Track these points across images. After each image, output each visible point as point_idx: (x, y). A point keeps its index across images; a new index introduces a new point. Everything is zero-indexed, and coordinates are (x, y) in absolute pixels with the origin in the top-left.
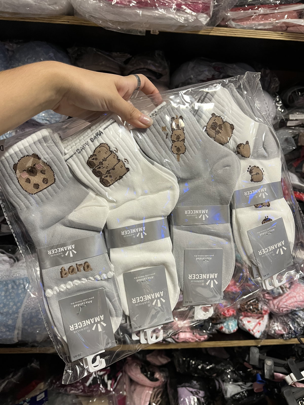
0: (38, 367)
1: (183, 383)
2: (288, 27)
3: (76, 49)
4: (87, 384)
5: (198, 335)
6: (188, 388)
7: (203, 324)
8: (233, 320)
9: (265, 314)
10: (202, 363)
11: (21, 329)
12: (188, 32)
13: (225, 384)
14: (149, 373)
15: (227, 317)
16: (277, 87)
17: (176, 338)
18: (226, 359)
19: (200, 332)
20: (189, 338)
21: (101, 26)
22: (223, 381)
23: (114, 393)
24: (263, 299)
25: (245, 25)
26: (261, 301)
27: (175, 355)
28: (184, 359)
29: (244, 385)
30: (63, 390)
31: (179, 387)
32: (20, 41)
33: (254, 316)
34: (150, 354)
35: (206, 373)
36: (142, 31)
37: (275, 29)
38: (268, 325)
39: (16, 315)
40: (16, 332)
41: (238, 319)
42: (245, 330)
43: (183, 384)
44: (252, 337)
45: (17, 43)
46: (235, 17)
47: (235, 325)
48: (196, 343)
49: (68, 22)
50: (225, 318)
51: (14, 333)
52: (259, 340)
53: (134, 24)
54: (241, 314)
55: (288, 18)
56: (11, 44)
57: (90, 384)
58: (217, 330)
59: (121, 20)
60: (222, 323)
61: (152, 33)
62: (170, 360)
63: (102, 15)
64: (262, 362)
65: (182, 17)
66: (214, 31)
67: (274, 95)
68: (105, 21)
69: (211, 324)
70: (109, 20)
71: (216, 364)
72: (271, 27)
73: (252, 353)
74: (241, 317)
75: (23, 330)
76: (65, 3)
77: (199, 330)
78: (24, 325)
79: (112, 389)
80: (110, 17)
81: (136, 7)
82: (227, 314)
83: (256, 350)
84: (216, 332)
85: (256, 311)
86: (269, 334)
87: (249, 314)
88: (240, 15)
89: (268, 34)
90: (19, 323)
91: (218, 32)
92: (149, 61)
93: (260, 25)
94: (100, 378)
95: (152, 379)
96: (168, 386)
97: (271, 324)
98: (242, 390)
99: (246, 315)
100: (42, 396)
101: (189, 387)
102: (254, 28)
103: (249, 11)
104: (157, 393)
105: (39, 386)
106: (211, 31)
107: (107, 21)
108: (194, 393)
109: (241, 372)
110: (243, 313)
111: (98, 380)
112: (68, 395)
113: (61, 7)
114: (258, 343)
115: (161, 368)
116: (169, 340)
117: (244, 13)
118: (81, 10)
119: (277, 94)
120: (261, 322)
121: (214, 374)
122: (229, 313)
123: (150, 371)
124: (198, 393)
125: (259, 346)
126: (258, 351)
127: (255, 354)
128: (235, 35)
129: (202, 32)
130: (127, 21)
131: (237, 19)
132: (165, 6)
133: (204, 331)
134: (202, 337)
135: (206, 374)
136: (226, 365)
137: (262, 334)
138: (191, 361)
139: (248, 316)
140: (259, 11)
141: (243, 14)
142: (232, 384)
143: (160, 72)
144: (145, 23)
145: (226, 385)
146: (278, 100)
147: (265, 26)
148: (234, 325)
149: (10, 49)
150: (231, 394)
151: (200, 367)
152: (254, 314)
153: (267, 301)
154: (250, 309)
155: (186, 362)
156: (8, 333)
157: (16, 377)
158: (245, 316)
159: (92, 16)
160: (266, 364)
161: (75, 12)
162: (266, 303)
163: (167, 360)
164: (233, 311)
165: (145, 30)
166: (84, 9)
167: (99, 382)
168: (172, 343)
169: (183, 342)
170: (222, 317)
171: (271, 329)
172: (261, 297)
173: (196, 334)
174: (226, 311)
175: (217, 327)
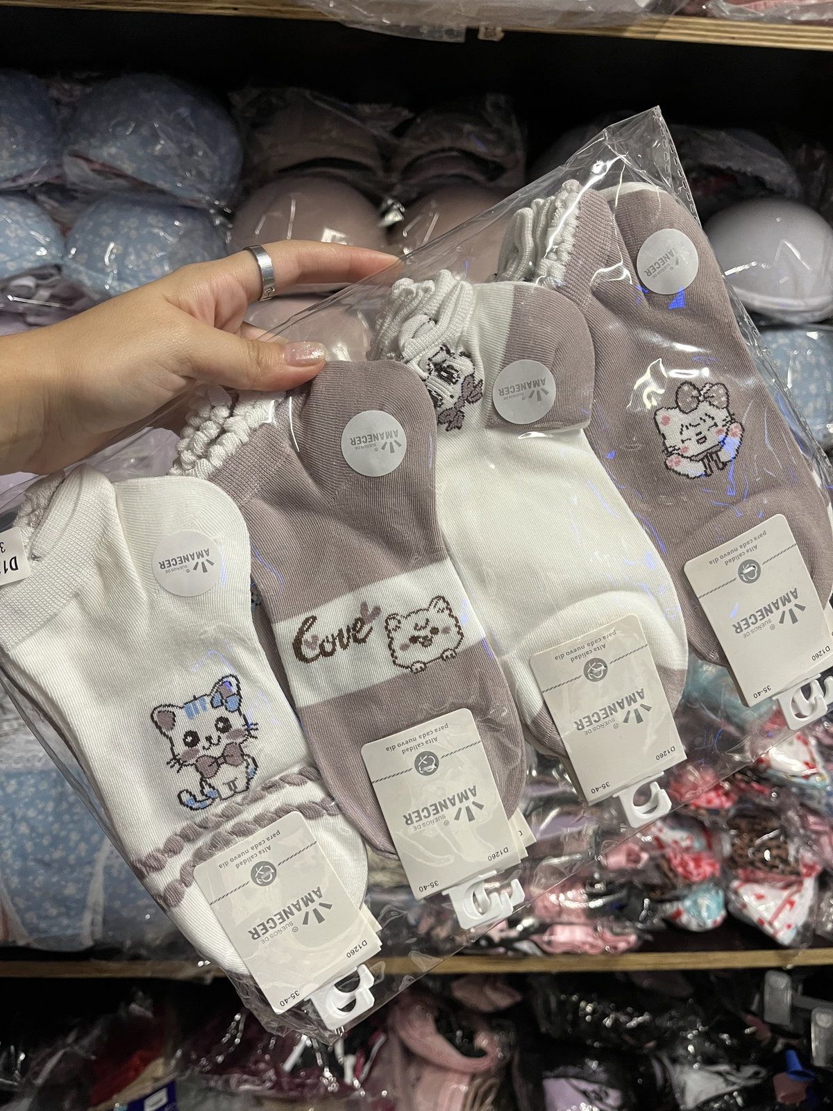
0: (149, 1014)
1: (558, 1066)
3: (255, 92)
4: (288, 1066)
5: (608, 935)
6: (575, 1082)
7: (624, 902)
8: (713, 892)
9: (808, 875)
10: (617, 1009)
11: (101, 910)
12: (592, 29)
13: (678, 1068)
14: (459, 1033)
15: (694, 883)
17: (544, 943)
18: (684, 1000)
19: (615, 925)
20: (584, 943)
21: (334, 18)
22: (675, 1061)
23: (363, 1093)
24: (802, 831)
25: (762, 11)
26: (796, 836)
27: (536, 986)
28: (563, 997)
29: (734, 1072)
30: (220, 1083)
31: (548, 1077)
32: (95, 74)
33: (775, 881)
34: (462, 981)
35: (627, 1038)
36: (455, 29)
38: (816, 909)
39: (87, 869)
40: (87, 917)
41: (726, 889)
42: (747, 920)
43: (561, 1069)
44: (768, 942)
45: (84, 82)
47: (718, 907)
48: (603, 957)
49: (236, 9)
50: (689, 885)
51: (81, 920)
52: (791, 952)
53: (432, 8)
54: (734, 872)
56: (66, 86)
57: (295, 1068)
58: (665, 920)
60: (678, 899)
61: (481, 36)
62: (518, 998)
64: (802, 1018)
66: (669, 27)
68: (346, 1)
69: (647, 901)
71: (657, 1012)
73: (771, 987)
74: (735, 884)
75: (108, 910)
77: (612, 917)
78: (111, 897)
79: (356, 1083)
82: (695, 872)
83: (780, 983)
84: (663, 925)
85: (781, 866)
86: (819, 932)
87: (760, 875)
90: (97, 894)
91: (681, 31)
92: (468, 127)
93: (807, 9)
94: (322, 1048)
95: (468, 1050)
96: (516, 1072)
97: (823, 905)
98: (730, 1089)
99: (751, 876)
100: (161, 1100)
101: (576, 1077)
102: (789, 18)
104: (482, 1090)
105: (151, 1067)
106: (661, 27)
107: (351, 1)
108: (593, 1095)
109: (725, 1036)
110: (740, 871)
111: (318, 1055)
112: (233, 1095)
114: (786, 958)
115: (495, 1020)
116: (525, 946)
120: (796, 898)
121: (649, 1041)
122: (701, 871)
123: (461, 1028)
124: (603, 1095)
125: (789, 966)
126: (789, 985)
127: (780, 992)
128: (733, 38)
129: (631, 31)
133: (628, 923)
134: (619, 941)
135: (625, 1041)
136: (683, 1017)
137: (798, 933)
138: (583, 1004)
139: (756, 881)
142: (700, 1069)
143: (498, 160)
144: (464, 5)
145: (682, 1072)
147: (822, 13)
148: (714, 906)
149: (65, 99)
150: (696, 1099)
151: (608, 1022)
152: (774, 874)
153: (814, 836)
154: (763, 861)
155: (568, 1007)
156: (65, 922)
157: (86, 1042)
158: (748, 880)
160: (816, 1024)
162: (810, 841)
163: (512, 996)
164: (712, 865)
165: (464, 26)
167: (320, 1062)
168: (534, 955)
169: (566, 953)
170: (680, 882)
171: (824, 919)
172: (794, 825)
173: (603, 932)
174: (691, 865)
175: (664, 912)
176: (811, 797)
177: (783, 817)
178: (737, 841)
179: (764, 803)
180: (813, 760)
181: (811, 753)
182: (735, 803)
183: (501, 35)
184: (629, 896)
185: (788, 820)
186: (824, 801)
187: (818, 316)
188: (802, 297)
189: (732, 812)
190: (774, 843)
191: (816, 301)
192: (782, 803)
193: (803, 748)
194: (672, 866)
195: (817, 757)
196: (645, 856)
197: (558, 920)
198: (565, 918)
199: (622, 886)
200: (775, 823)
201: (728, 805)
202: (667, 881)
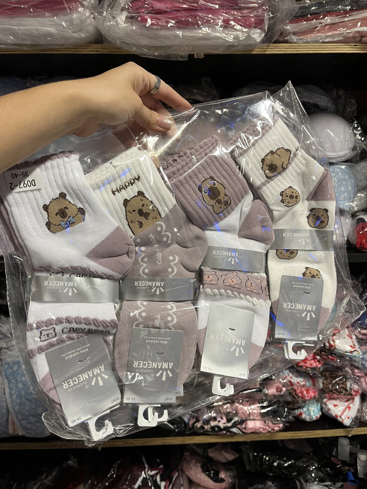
1: (255, 484)
2: (362, 37)
4: (136, 486)
5: (271, 424)
7: (276, 409)
8: (315, 404)
9: (356, 395)
10: (279, 459)
12: (240, 52)
13: (308, 484)
14: (212, 472)
15: (307, 400)
16: (353, 111)
17: (243, 428)
18: (309, 454)
19: (273, 420)
20: (260, 428)
21: (135, 53)
22: (306, 481)
24: (352, 376)
25: (309, 39)
26: (349, 378)
27: (243, 449)
28: (255, 454)
29: (333, 485)
33: (341, 397)
34: (212, 449)
36: (184, 55)
37: (346, 41)
38: (360, 410)
41: (322, 402)
42: (331, 416)
43: (255, 486)
44: (340, 425)
46: (296, 30)
47: (318, 410)
48: (268, 434)
49: (97, 51)
50: (304, 402)
52: (350, 429)
53: (174, 48)
54: (324, 395)
55: (361, 26)
56: (33, 82)
57: (139, 486)
58: (294, 417)
59: (158, 44)
60: (300, 408)
61: (195, 57)
62: (237, 456)
63: (135, 40)
64: (354, 457)
65: (231, 34)
66: (271, 48)
67: (351, 121)
68: (139, 47)
69: (286, 409)
70: (144, 45)
71: (297, 460)
72: (341, 39)
73: (341, 444)
74: (325, 400)
76: (91, 29)
77: (271, 416)
80: (144, 42)
81: (176, 28)
82: (307, 396)
83: (346, 442)
84: (293, 419)
85: (344, 392)
86: (362, 420)
87: (335, 396)
88: (302, 27)
89: (338, 47)
91: (276, 50)
92: (195, 91)
93: (327, 37)
94: (151, 478)
95: (216, 479)
96: (237, 488)
97: (363, 408)
99: (332, 397)
102: (321, 41)
103: (313, 22)
105: (78, 488)
106: (268, 49)
107: (141, 46)
109: (328, 469)
110: (327, 395)
111: (149, 481)
113: (87, 34)
114: (348, 432)
115: (227, 466)
116: (234, 430)
117: (307, 25)
118: (111, 36)
119: (354, 119)
120: (351, 405)
121: (294, 472)
122: (309, 395)
123: (213, 470)
125: (350, 436)
126: (349, 443)
127: (345, 447)
128: (297, 51)
129: (256, 51)
130: (165, 45)
131: (299, 33)
132: (210, 23)
133: (279, 419)
134: (275, 427)
135: (283, 472)
136: (308, 461)
137: (353, 421)
138: (264, 457)
139: (334, 399)
140: (325, 20)
141: (305, 26)
142: (317, 484)
144: (186, 46)
145: (310, 486)
146: (356, 126)
147: (334, 38)
148: (316, 410)
151: (275, 464)
153: (357, 378)
154: (336, 390)
155: (258, 459)
157: (49, 478)
158: (330, 399)
159: (123, 42)
160: (359, 459)
161: (104, 39)
162: (357, 381)
163: (234, 455)
164: (314, 392)
165: (187, 53)
166: (114, 35)
167: (150, 484)
168: (239, 434)
169: (252, 433)
170: (300, 400)
171: (364, 414)
172: (349, 374)
173: (268, 423)
174: (305, 392)
175: (295, 414)
176: (355, 361)
177: (344, 370)
178: (325, 382)
179: (335, 364)
180: (354, 345)
181: (353, 342)
182: (323, 365)
183: (203, 56)
184: (278, 407)
185: (346, 372)
186: (360, 363)
187: (344, 159)
188: (336, 152)
189: (322, 369)
190: (341, 382)
191: (342, 153)
192: (343, 364)
193: (350, 340)
194: (297, 394)
195: (356, 344)
196: (284, 389)
197: (249, 418)
198: (252, 417)
199: (275, 403)
200: (341, 373)
201: (319, 366)
202: (294, 400)
